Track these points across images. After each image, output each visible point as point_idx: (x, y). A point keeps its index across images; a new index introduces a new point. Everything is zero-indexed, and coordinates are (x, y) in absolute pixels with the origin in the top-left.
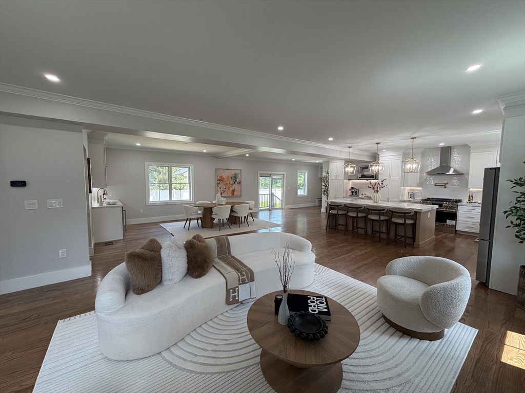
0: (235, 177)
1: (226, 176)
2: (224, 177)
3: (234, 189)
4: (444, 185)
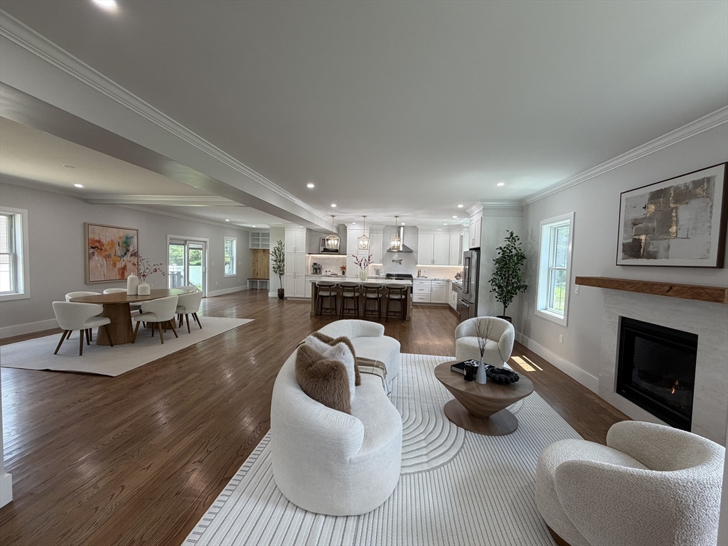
0: (126, 243)
1: (109, 239)
2: (104, 241)
3: (125, 266)
4: (400, 262)
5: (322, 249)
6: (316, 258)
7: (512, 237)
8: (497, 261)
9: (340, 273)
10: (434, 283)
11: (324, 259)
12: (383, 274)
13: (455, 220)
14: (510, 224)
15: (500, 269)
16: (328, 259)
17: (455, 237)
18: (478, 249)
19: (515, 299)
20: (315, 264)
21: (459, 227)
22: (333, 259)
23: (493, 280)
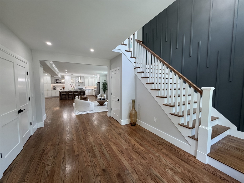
4: (80, 85)
5: (56, 82)
6: (54, 85)
7: (105, 81)
8: (103, 85)
9: (63, 89)
10: (89, 90)
11: (57, 85)
12: (76, 89)
13: (94, 76)
14: (104, 78)
15: (103, 86)
16: (58, 85)
17: (94, 79)
18: (99, 83)
19: (106, 91)
20: (54, 87)
21: (94, 77)
22: (60, 85)
23: (102, 88)
